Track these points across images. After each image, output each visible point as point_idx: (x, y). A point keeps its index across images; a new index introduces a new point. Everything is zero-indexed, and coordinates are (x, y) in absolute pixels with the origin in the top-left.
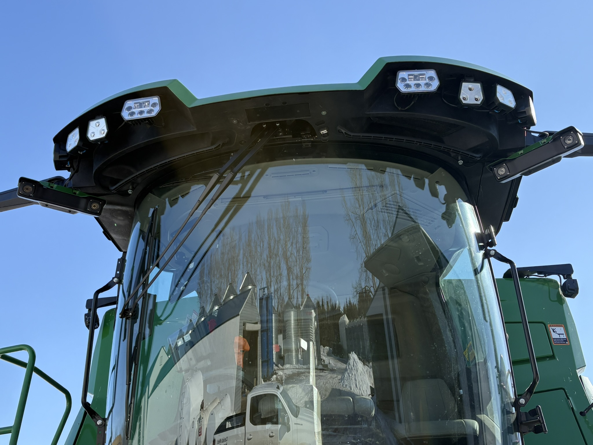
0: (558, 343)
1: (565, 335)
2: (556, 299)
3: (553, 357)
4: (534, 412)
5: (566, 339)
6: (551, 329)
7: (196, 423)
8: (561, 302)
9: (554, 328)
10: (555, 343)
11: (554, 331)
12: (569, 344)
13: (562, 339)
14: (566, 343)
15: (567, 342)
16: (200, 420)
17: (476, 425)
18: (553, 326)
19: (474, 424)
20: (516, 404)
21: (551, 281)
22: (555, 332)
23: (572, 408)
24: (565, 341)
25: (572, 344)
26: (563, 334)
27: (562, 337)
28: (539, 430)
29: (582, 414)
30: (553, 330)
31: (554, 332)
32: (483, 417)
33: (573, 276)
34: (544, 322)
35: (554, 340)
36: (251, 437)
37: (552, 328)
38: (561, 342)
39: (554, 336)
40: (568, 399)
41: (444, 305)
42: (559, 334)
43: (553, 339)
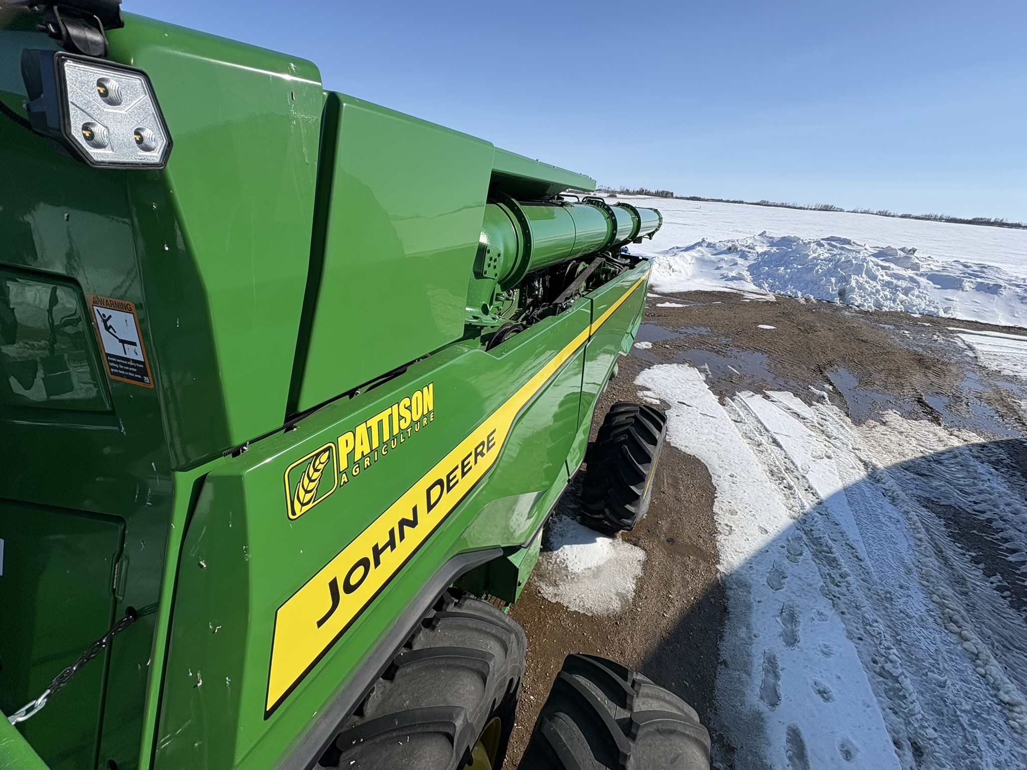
0: (121, 375)
1: (138, 348)
5: (143, 363)
6: (97, 315)
9: (107, 312)
10: (113, 374)
11: (109, 323)
12: (152, 386)
13: (131, 363)
14: (142, 380)
15: (147, 376)
18: (103, 305)
22: (111, 330)
24: (140, 371)
26: (134, 344)
27: (131, 353)
30: (105, 322)
31: (108, 328)
35: (112, 361)
37: (103, 311)
38: (130, 374)
39: (109, 344)
42: (123, 342)
43: (108, 355)
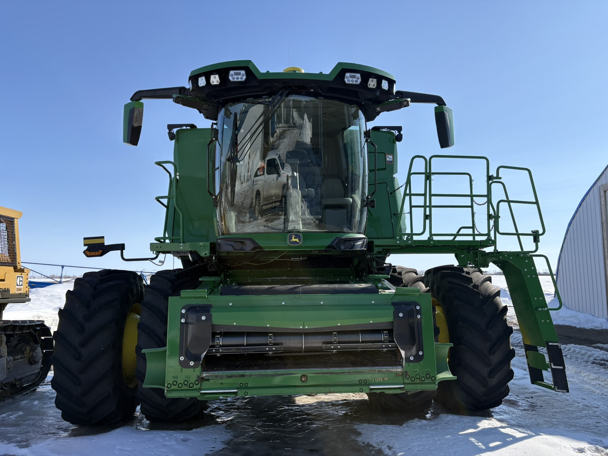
0: (389, 163)
2: (392, 141)
3: (385, 169)
4: (373, 201)
6: (387, 156)
7: (247, 165)
8: (394, 143)
10: (387, 163)
16: (249, 163)
17: (351, 200)
18: (388, 155)
19: (350, 200)
20: (367, 198)
21: (392, 132)
23: (388, 191)
24: (392, 162)
25: (394, 163)
27: (391, 160)
28: (373, 207)
29: (391, 193)
32: (353, 195)
33: (402, 132)
34: (385, 153)
36: (266, 180)
39: (388, 159)
40: (387, 187)
41: (345, 145)
42: (390, 159)
43: (387, 161)
